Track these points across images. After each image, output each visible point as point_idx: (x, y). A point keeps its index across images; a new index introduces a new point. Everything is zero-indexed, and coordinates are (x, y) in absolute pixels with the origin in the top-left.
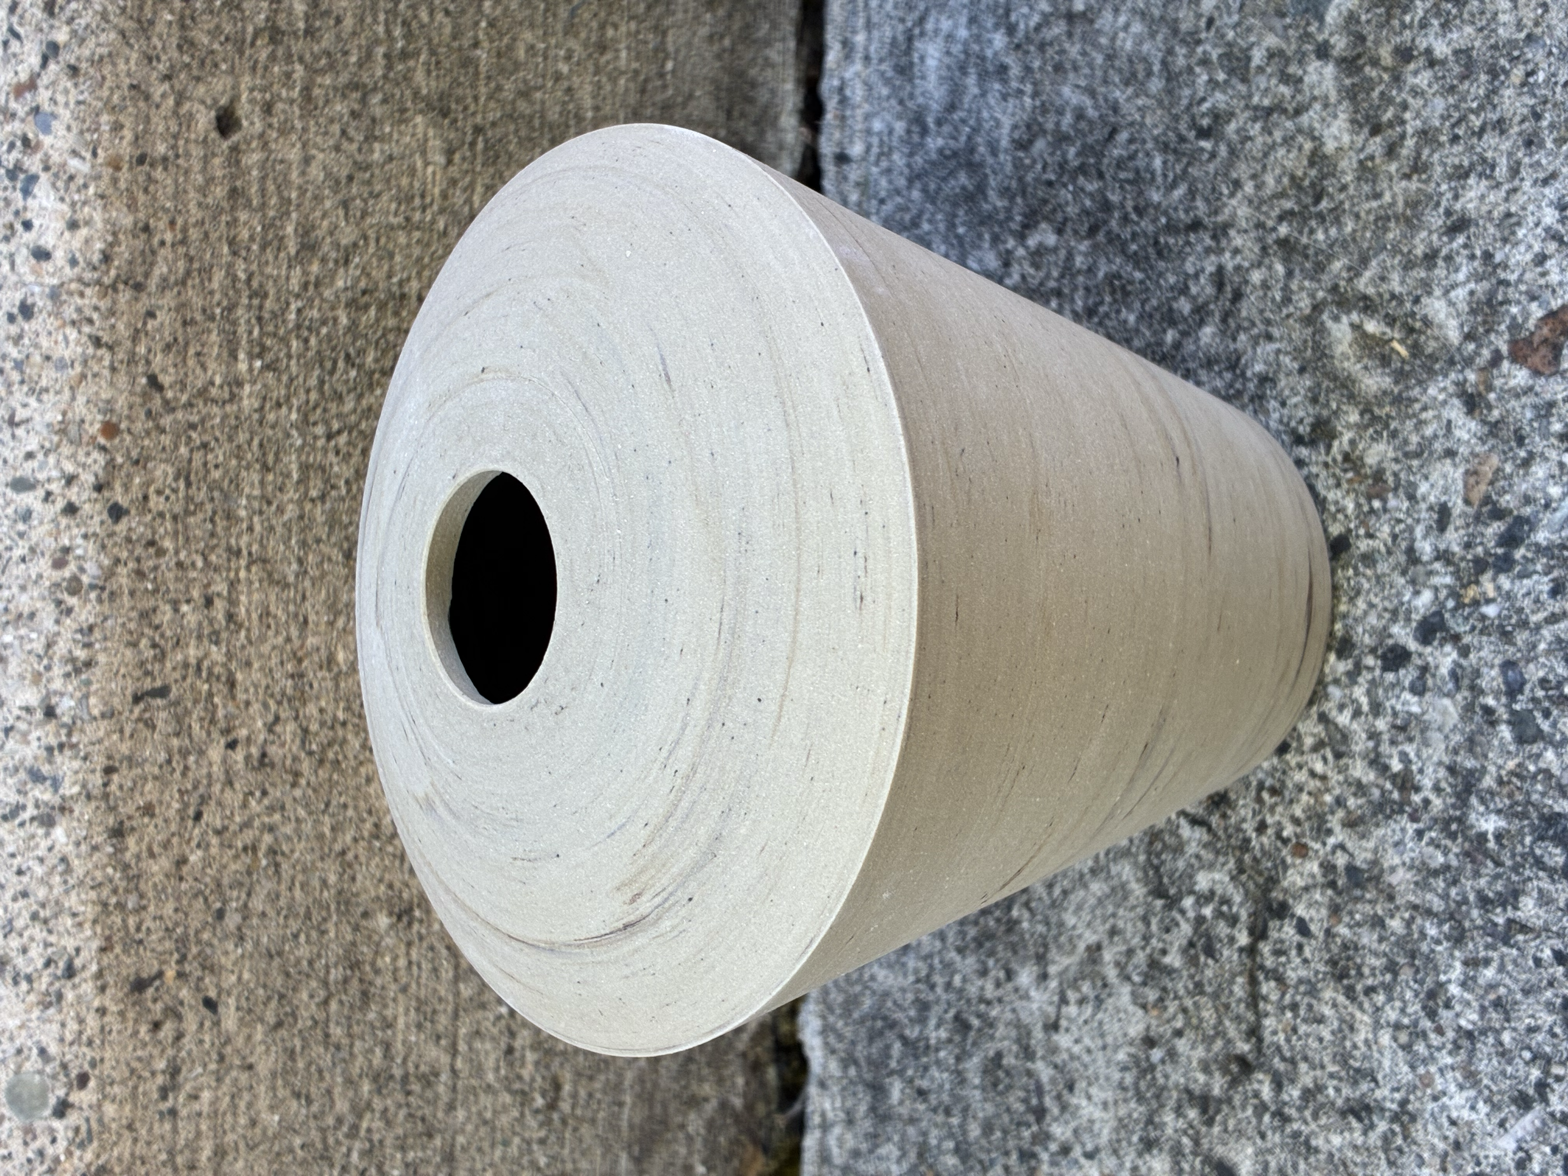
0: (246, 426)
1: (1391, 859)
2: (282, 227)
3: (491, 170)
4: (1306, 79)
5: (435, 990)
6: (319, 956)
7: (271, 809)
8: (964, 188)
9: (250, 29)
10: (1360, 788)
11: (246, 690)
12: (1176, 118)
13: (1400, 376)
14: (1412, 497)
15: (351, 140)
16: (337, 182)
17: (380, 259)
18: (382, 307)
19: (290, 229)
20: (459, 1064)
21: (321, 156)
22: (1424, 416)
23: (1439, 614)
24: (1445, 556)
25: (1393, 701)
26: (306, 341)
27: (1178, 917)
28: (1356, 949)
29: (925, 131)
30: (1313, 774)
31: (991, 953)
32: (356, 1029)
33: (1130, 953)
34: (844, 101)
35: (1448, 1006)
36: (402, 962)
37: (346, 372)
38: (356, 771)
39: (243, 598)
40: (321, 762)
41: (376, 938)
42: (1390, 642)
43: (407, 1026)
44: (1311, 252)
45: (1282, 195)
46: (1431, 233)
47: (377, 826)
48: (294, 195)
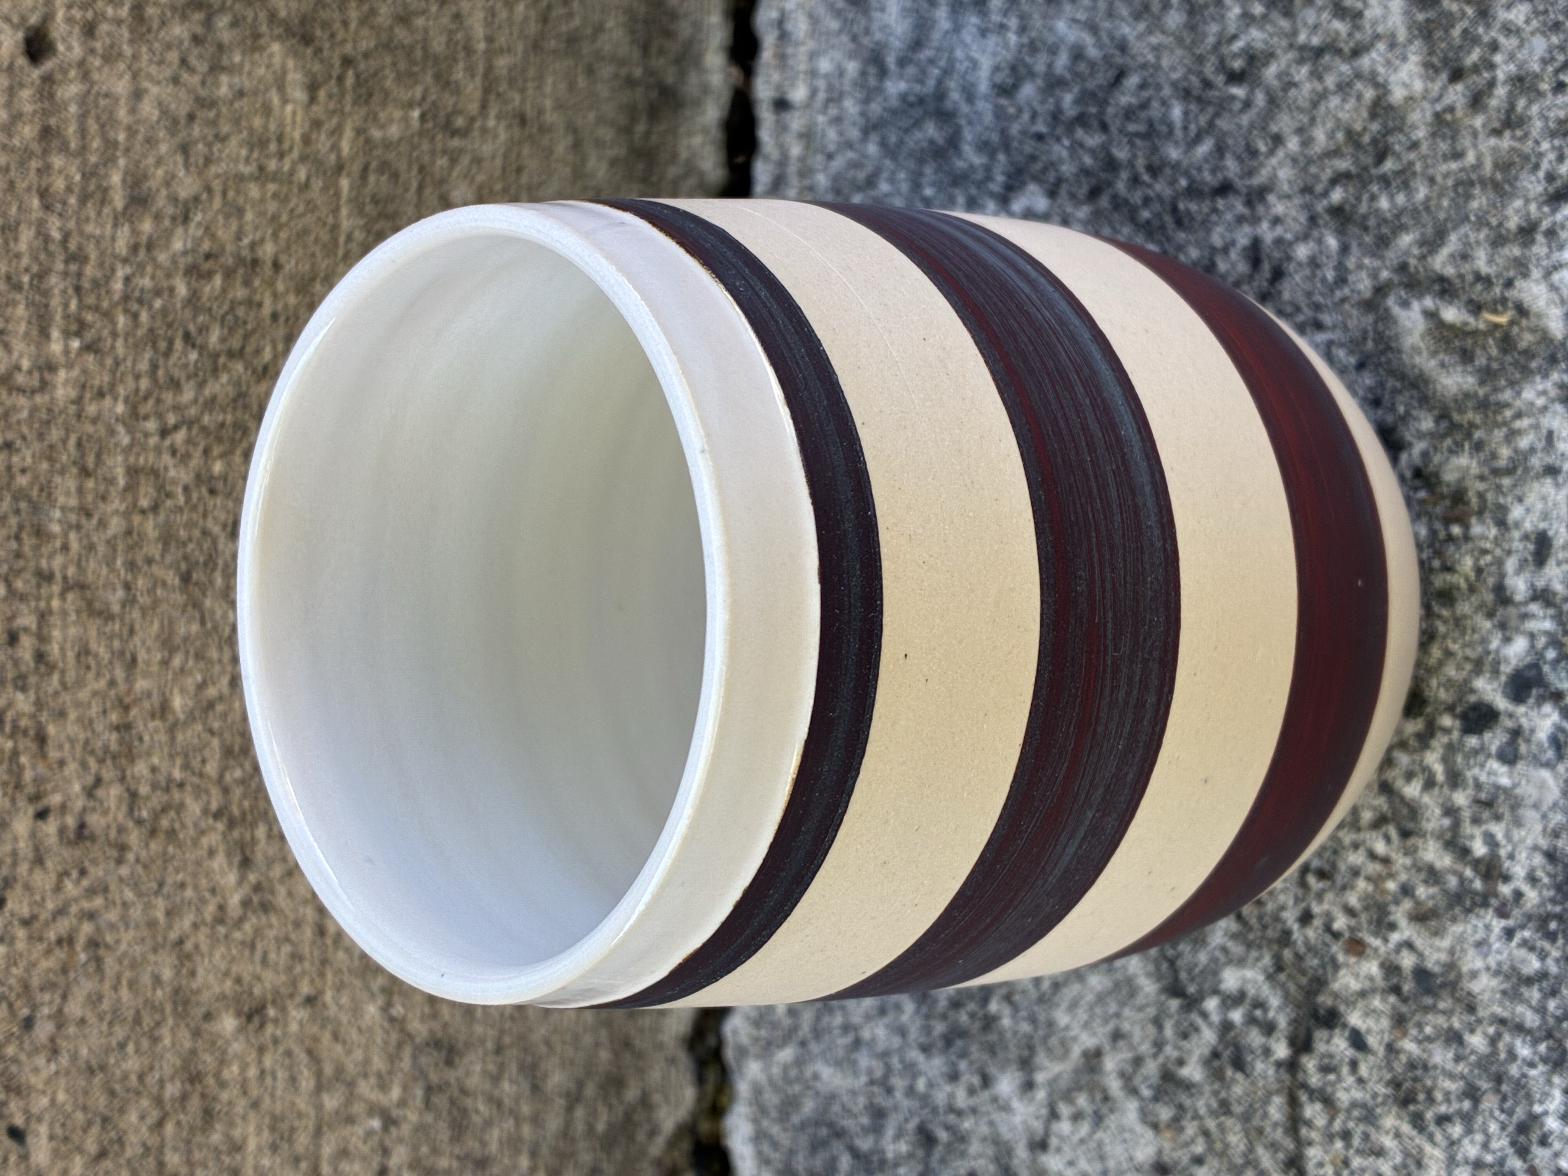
0: (60, 421)
1: (1472, 961)
2: (107, 176)
3: (363, 111)
4: (1368, 14)
5: (293, 1104)
6: (151, 1068)
7: (91, 892)
8: (932, 142)
10: (1433, 875)
11: (61, 747)
12: (1200, 60)
13: (1487, 375)
14: (1502, 523)
15: (192, 70)
16: (175, 122)
17: (227, 217)
18: (229, 274)
19: (116, 178)
21: (154, 90)
22: (1518, 424)
23: (1535, 666)
24: (1543, 596)
25: (1476, 771)
26: (135, 316)
27: (1199, 1021)
28: (1426, 1068)
29: (883, 72)
30: (1372, 856)
31: (963, 1055)
32: (197, 1155)
33: (1138, 1061)
34: (784, 36)
35: (1544, 1142)
36: (252, 1072)
37: (185, 353)
38: (195, 842)
39: (56, 634)
40: (153, 833)
41: (220, 1043)
42: (1473, 699)
43: (260, 1149)
44: (1372, 222)
45: (1335, 153)
46: (1527, 201)
47: (221, 908)
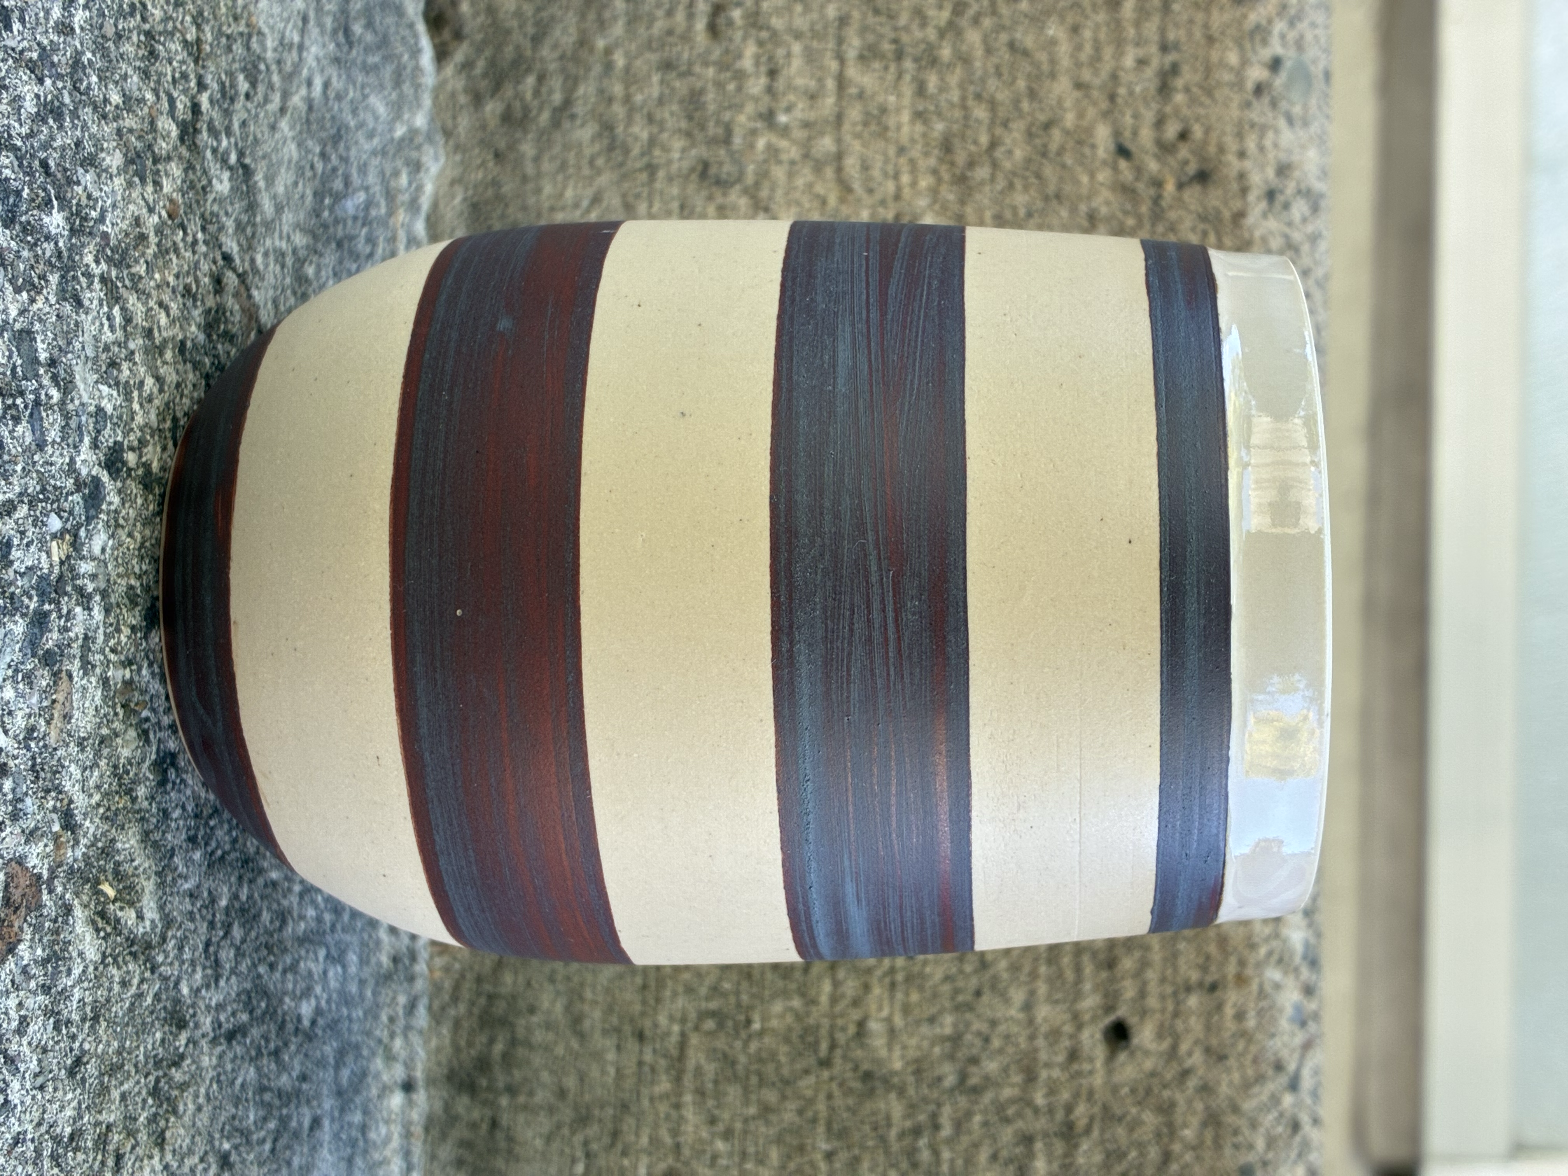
1: (119, 186)
5: (865, 146)
9: (1096, 1133)
10: (137, 287)
13: (109, 852)
14: (106, 683)
15: (979, 1034)
20: (834, 65)
22: (98, 797)
23: (89, 520)
24: (84, 600)
25: (118, 402)
28: (140, 70)
29: (363, 1129)
30: (166, 310)
31: (334, 119)
33: (265, 101)
34: (407, 1155)
42: (119, 484)
45: (182, 1088)
46: (95, 1053)
48: (1043, 969)
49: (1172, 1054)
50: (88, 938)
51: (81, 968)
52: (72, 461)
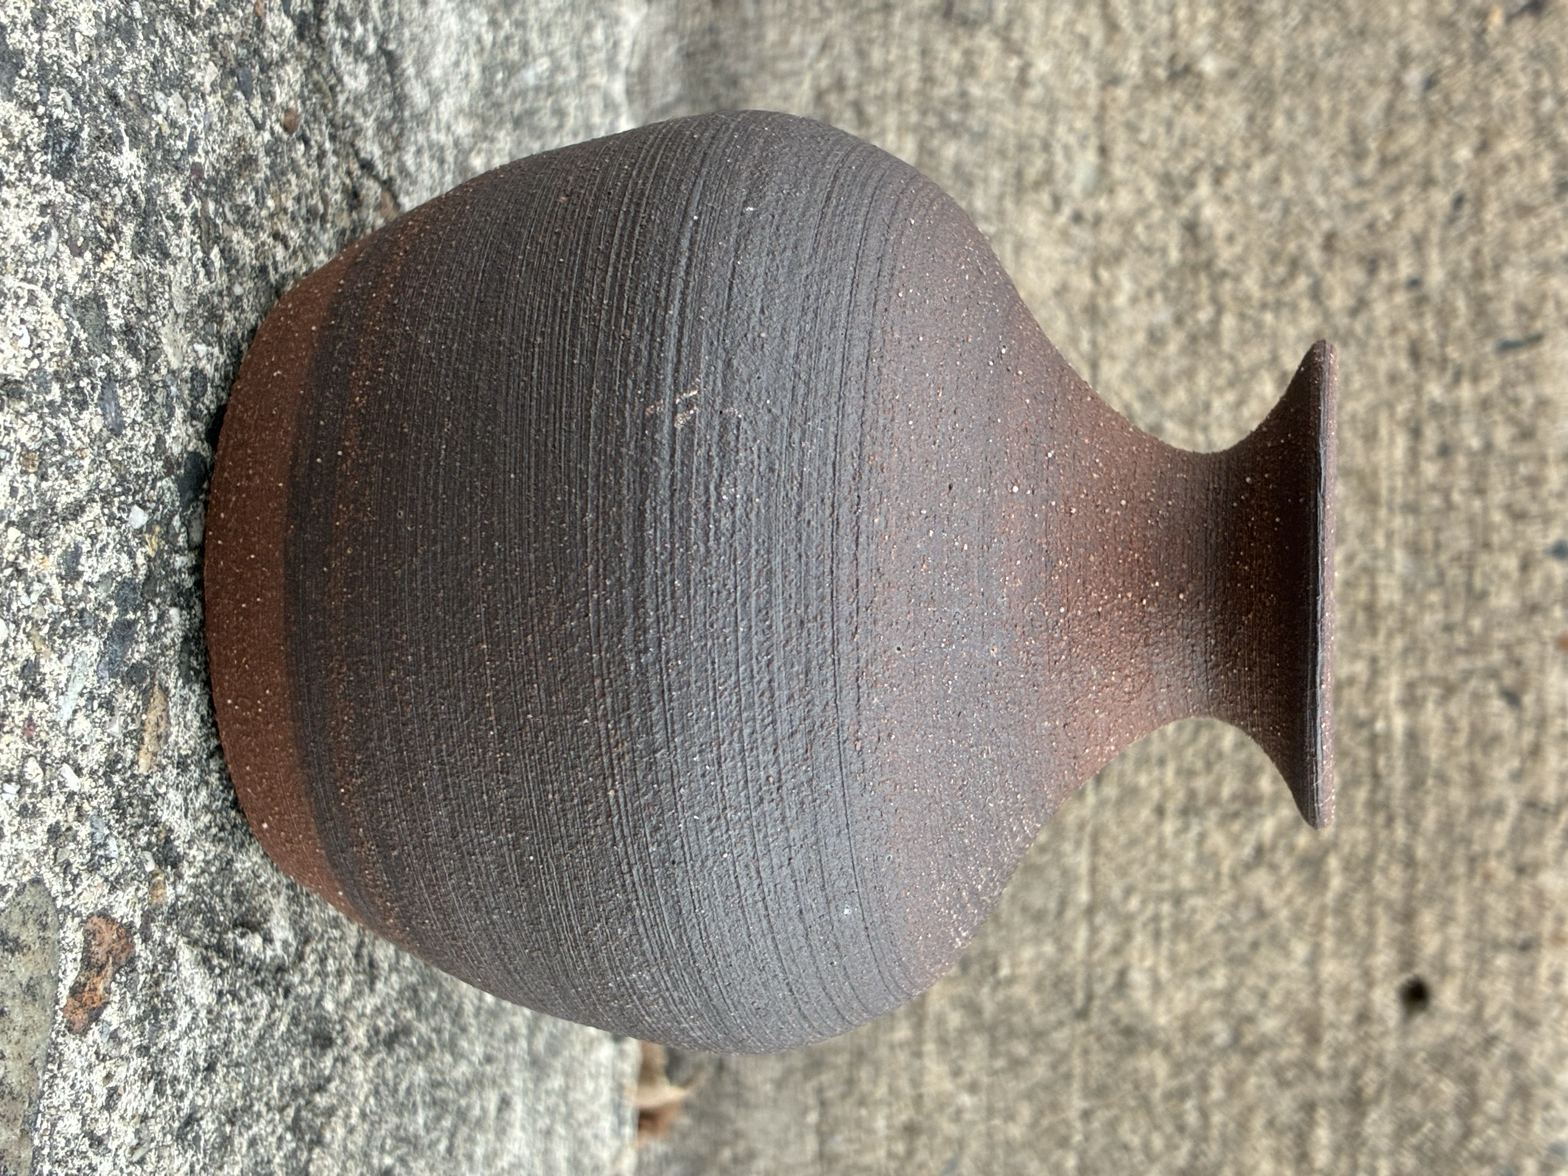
1: (215, 105)
2: (1346, 882)
6: (1296, 29)
9: (1387, 1101)
10: (244, 220)
11: (1394, 347)
16: (1272, 940)
17: (1215, 854)
19: (1336, 881)
21: (1294, 967)
22: (207, 818)
25: (221, 360)
27: (378, 22)
30: (284, 242)
39: (1399, 456)
40: (1294, 260)
45: (329, 1113)
46: (211, 1105)
47: (1218, 183)
49: (1477, 1018)
50: (198, 980)
51: (190, 1016)
52: (160, 440)
